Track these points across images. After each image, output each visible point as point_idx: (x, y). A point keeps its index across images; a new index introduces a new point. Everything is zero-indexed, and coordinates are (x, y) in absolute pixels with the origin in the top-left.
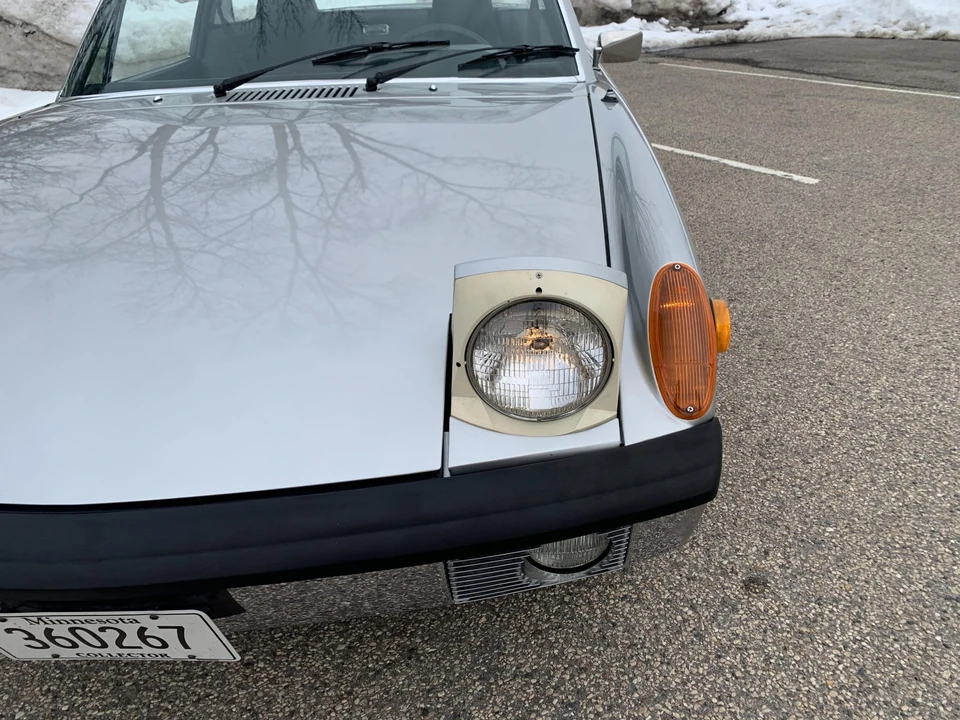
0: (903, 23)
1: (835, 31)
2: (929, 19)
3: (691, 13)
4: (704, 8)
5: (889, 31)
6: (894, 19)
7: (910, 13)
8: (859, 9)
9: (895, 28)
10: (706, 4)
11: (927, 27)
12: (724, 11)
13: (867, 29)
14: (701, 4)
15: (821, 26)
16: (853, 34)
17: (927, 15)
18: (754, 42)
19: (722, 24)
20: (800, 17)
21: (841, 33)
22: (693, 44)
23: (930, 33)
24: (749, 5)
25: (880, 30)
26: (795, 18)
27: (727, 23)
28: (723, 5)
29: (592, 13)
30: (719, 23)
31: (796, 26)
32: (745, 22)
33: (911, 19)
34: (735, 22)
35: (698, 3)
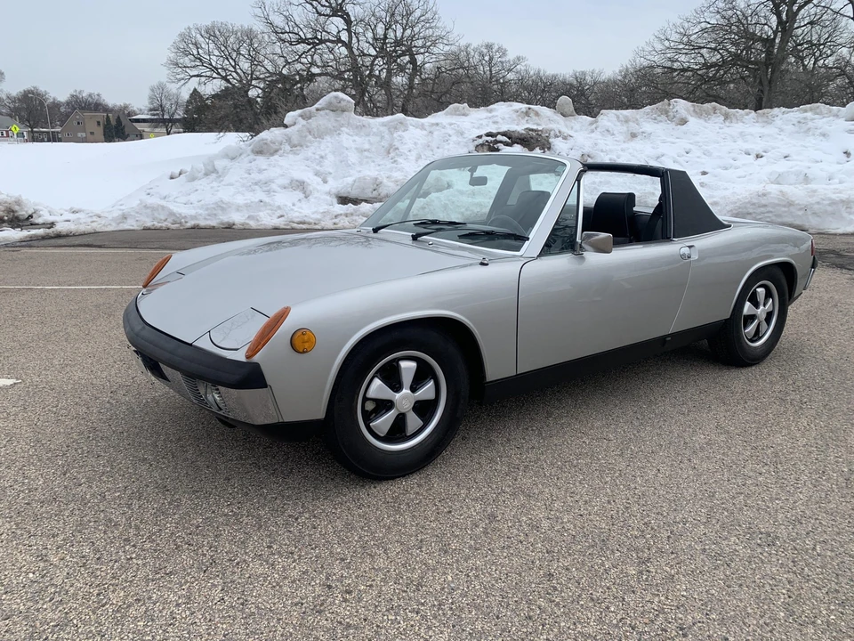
0: (170, 220)
1: (126, 226)
2: (185, 217)
3: (6, 218)
4: (16, 214)
5: (164, 225)
6: (163, 217)
7: (172, 214)
8: (137, 213)
9: (166, 223)
10: (16, 211)
11: (186, 222)
12: (31, 216)
13: (149, 224)
14: (13, 211)
17: (183, 215)
19: (34, 225)
20: (95, 219)
21: (132, 228)
22: (28, 239)
23: (189, 225)
24: (49, 212)
25: (158, 225)
26: (90, 220)
27: (38, 224)
28: (30, 213)
30: (32, 224)
31: (94, 225)
32: (52, 225)
33: (173, 218)
34: (44, 224)
35: (10, 211)
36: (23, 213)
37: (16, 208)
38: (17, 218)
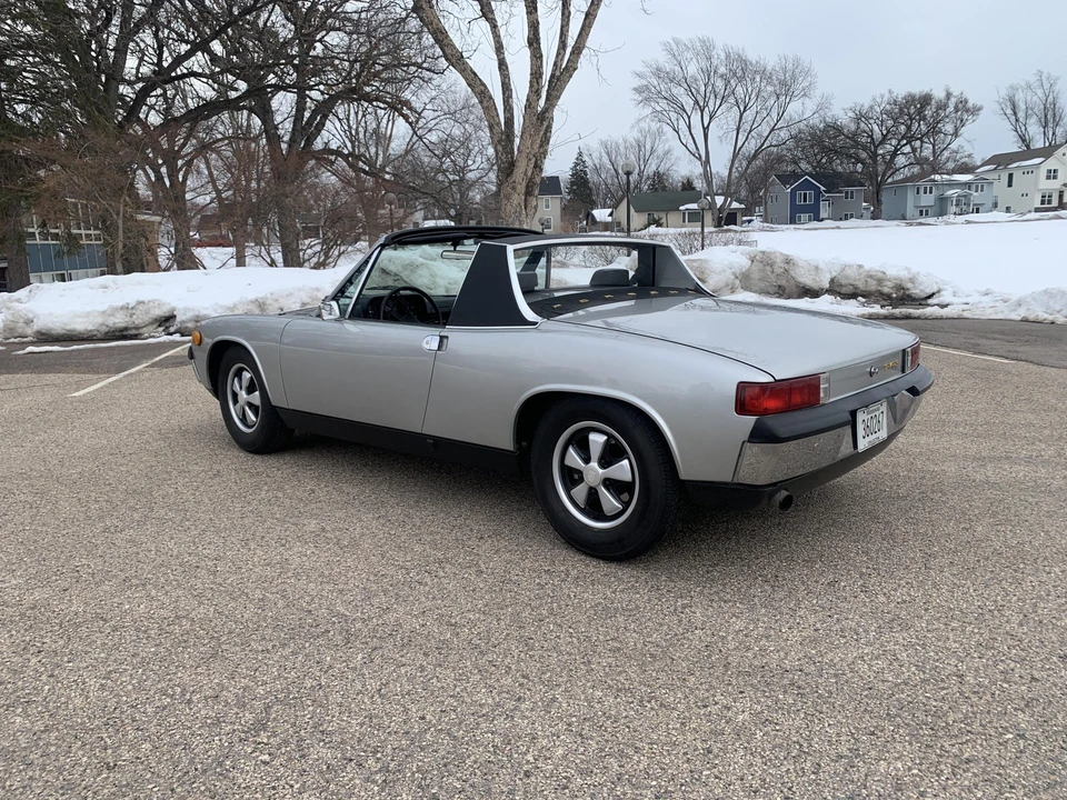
0: (1064, 312)
3: (894, 295)
4: (907, 292)
10: (908, 289)
12: (930, 296)
14: (903, 289)
15: (1006, 312)
16: (1020, 318)
18: (926, 319)
19: (928, 305)
20: (997, 304)
24: (955, 292)
25: (1044, 316)
28: (929, 291)
29: (795, 290)
30: (925, 304)
34: (938, 304)
35: (900, 287)
36: (916, 291)
37: (909, 285)
38: (909, 296)
